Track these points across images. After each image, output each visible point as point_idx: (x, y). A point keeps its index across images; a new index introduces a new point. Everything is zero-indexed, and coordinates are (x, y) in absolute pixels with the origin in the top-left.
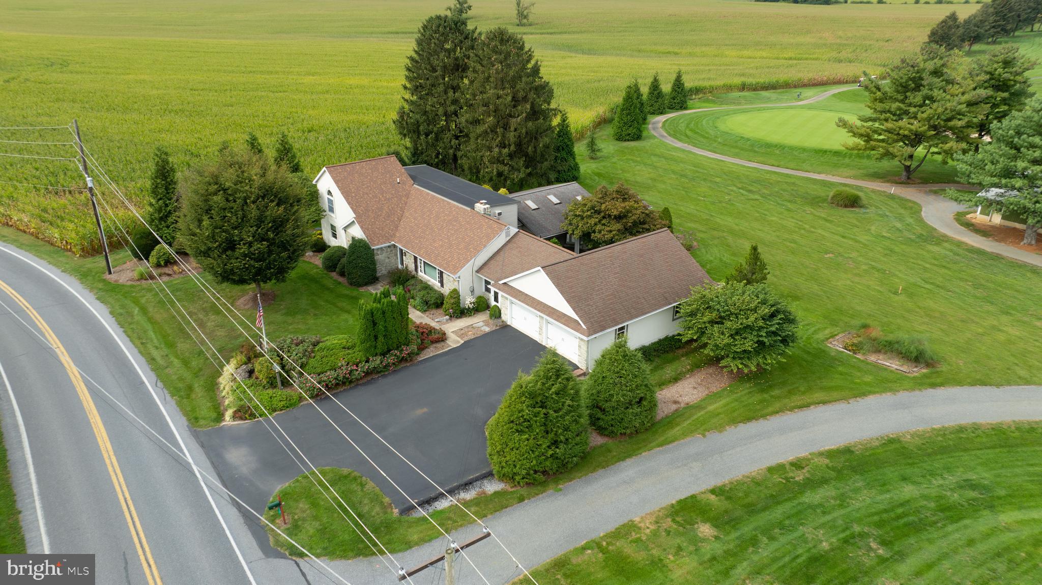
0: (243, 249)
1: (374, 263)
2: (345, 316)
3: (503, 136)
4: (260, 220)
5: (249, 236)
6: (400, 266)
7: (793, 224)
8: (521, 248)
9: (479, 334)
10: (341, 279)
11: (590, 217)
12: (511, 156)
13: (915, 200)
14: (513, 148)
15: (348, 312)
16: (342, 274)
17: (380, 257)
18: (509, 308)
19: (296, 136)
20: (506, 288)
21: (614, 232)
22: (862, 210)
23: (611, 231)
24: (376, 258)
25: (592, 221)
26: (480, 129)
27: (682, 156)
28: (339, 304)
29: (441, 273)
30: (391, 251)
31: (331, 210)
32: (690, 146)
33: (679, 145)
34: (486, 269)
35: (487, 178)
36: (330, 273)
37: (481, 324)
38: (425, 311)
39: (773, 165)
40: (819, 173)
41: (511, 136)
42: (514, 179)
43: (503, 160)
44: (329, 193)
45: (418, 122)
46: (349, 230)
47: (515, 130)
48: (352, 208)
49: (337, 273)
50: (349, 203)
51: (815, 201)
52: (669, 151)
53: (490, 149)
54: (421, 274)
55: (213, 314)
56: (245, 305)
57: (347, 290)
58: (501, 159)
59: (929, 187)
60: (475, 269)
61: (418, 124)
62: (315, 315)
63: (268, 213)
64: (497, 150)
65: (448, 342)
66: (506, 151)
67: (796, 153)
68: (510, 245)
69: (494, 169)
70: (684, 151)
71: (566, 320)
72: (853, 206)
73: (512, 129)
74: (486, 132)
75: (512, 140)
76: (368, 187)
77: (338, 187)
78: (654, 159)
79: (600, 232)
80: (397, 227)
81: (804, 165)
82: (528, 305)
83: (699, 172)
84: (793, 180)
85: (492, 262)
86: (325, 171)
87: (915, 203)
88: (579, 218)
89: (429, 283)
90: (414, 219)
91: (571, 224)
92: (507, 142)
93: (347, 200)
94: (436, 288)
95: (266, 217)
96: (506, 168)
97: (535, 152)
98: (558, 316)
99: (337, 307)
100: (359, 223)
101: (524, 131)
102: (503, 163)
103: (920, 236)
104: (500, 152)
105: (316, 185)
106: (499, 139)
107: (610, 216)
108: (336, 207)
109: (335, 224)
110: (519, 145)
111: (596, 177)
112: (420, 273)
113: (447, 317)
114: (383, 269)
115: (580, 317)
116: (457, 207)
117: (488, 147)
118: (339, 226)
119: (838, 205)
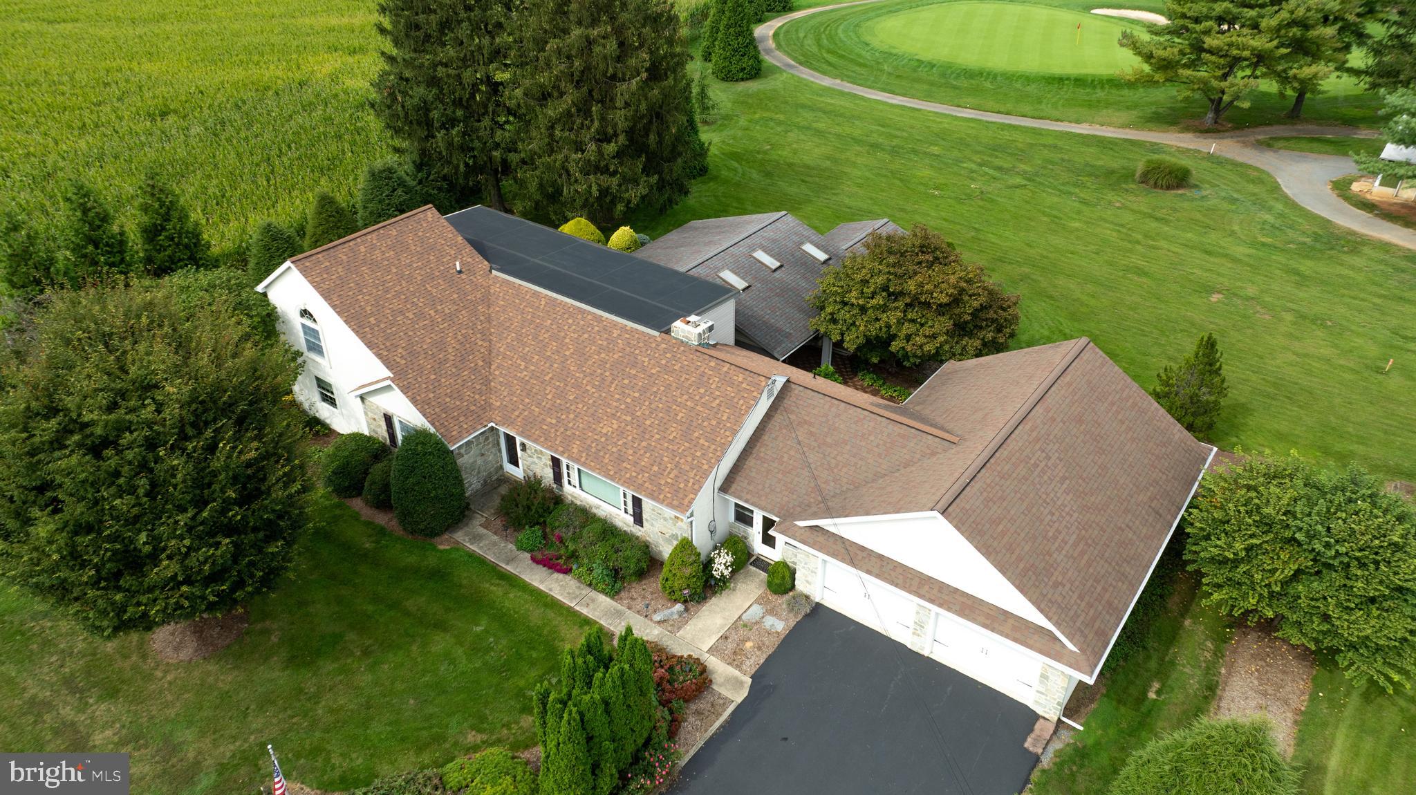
0: (167, 568)
1: (459, 481)
2: (440, 643)
3: (602, 118)
4: (201, 485)
5: (181, 538)
6: (509, 468)
7: (1114, 234)
8: (811, 424)
9: (771, 645)
10: (382, 519)
11: (884, 308)
12: (619, 155)
13: (1258, 165)
14: (622, 139)
15: (441, 626)
16: (383, 503)
17: (464, 461)
18: (820, 571)
20: (821, 539)
24: (460, 461)
26: (553, 110)
27: (847, 105)
28: (410, 604)
29: (637, 502)
30: (487, 439)
31: (316, 348)
32: (845, 83)
33: (827, 82)
34: (740, 483)
35: (578, 203)
36: (348, 502)
37: (757, 611)
38: (617, 593)
39: (999, 112)
40: (1078, 122)
41: (620, 118)
42: (629, 202)
43: (607, 166)
44: (305, 313)
45: (425, 102)
46: (374, 400)
47: (627, 105)
48: (379, 356)
49: (367, 502)
50: (370, 345)
51: (1115, 179)
52: (821, 96)
53: (579, 147)
54: (570, 491)
55: (101, 699)
56: (177, 649)
57: (405, 555)
58: (603, 164)
59: (1262, 134)
60: (718, 484)
61: (425, 108)
62: (366, 653)
63: (217, 463)
64: (592, 147)
65: (720, 688)
66: (611, 148)
67: (1018, 86)
68: (778, 418)
69: (594, 184)
70: (842, 93)
71: (1015, 628)
72: (1179, 186)
73: (619, 103)
74: (568, 114)
75: (622, 125)
76: (398, 295)
77: (334, 307)
78: (809, 115)
80: (487, 382)
81: (1043, 106)
82: (896, 586)
83: (897, 137)
84: (1050, 141)
85: (751, 462)
86: (289, 268)
87: (1257, 169)
88: (856, 311)
89: (594, 510)
90: (524, 359)
91: (834, 321)
92: (610, 131)
93: (363, 337)
94: (619, 524)
95: (215, 474)
96: (615, 181)
97: (660, 143)
98: (988, 616)
99: (407, 614)
100: (405, 390)
101: (643, 107)
102: (605, 170)
103: (1317, 238)
104: (600, 152)
105: (265, 295)
106: (596, 124)
108: (326, 342)
109: (328, 379)
110: (630, 133)
111: (735, 164)
112: (567, 488)
113: (679, 607)
114: (474, 480)
115: (1057, 625)
116: (624, 328)
117: (575, 142)
118: (343, 385)
119: (1156, 185)
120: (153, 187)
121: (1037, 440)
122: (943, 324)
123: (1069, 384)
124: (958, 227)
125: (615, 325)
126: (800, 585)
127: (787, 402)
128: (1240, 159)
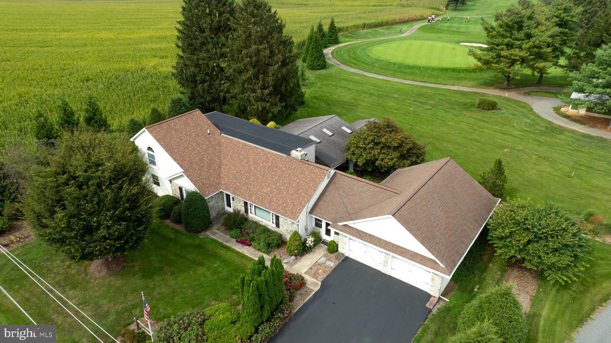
0: (103, 232)
1: (208, 212)
2: (201, 270)
3: (263, 80)
4: (116, 202)
5: (108, 221)
6: (227, 208)
7: (467, 127)
8: (344, 188)
9: (328, 272)
10: (177, 227)
11: (373, 149)
12: (270, 94)
13: (525, 101)
14: (271, 88)
15: (201, 264)
16: (178, 221)
17: (210, 204)
18: (347, 243)
19: (78, 85)
20: (348, 229)
21: (395, 160)
22: (499, 112)
23: (392, 159)
24: (209, 204)
25: (376, 152)
26: (245, 77)
27: (361, 79)
28: (189, 257)
29: (277, 218)
30: (219, 196)
31: (153, 163)
32: (360, 71)
33: (353, 70)
34: (317, 210)
35: (254, 113)
36: (164, 221)
37: (323, 259)
38: (269, 253)
39: (421, 82)
40: (453, 85)
41: (270, 80)
42: (274, 113)
43: (265, 99)
44: (149, 149)
45: (194, 73)
46: (175, 181)
47: (273, 75)
48: (178, 163)
49: (172, 221)
50: (175, 159)
51: (467, 106)
52: (350, 75)
53: (254, 91)
54: (252, 216)
56: (99, 272)
57: (187, 239)
58: (263, 98)
59: (526, 90)
60: (309, 211)
61: (194, 76)
62: (172, 273)
63: (122, 194)
64: (259, 91)
65: (309, 286)
66: (267, 92)
67: (429, 72)
68: (332, 186)
69: (260, 105)
70: (359, 75)
71: (421, 260)
72: (493, 109)
73: (270, 74)
74: (250, 78)
75: (271, 83)
76: (186, 141)
77: (161, 145)
78: (345, 83)
79: (382, 160)
80: (219, 175)
81: (439, 79)
82: (376, 245)
83: (380, 91)
84: (442, 92)
85: (321, 202)
86: (145, 131)
87: (524, 103)
88: (362, 150)
89: (260, 223)
90: (234, 166)
91: (354, 154)
92: (266, 85)
93: (172, 157)
94: (270, 228)
95: (121, 198)
96: (268, 104)
97: (286, 90)
98: (411, 255)
99: (189, 260)
100: (188, 176)
101: (280, 75)
102: (264, 100)
103: (547, 128)
104: (262, 93)
105: (134, 142)
106: (261, 82)
107: (389, 147)
108: (157, 160)
109: (157, 175)
110: (274, 86)
111: (316, 101)
112: (250, 214)
113: (293, 257)
114: (214, 212)
115: (437, 257)
116: (272, 154)
117: (253, 89)
118: (163, 177)
119: (483, 109)
120: (90, 102)
121: (429, 192)
122: (396, 154)
123: (443, 173)
124: (404, 124)
125: (269, 153)
126: (340, 250)
127: (335, 180)
128: (517, 99)
